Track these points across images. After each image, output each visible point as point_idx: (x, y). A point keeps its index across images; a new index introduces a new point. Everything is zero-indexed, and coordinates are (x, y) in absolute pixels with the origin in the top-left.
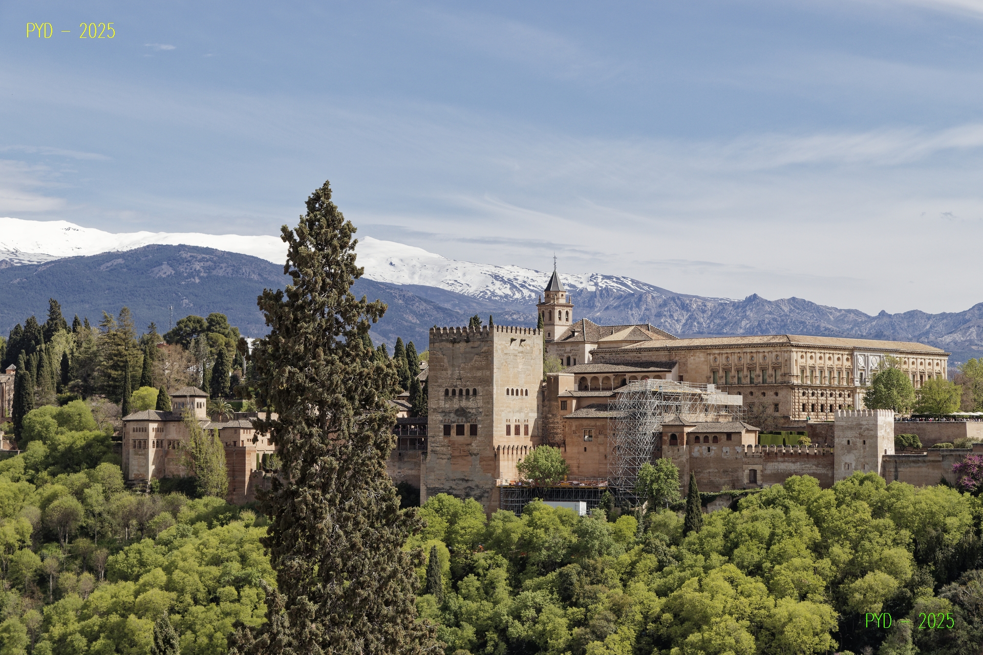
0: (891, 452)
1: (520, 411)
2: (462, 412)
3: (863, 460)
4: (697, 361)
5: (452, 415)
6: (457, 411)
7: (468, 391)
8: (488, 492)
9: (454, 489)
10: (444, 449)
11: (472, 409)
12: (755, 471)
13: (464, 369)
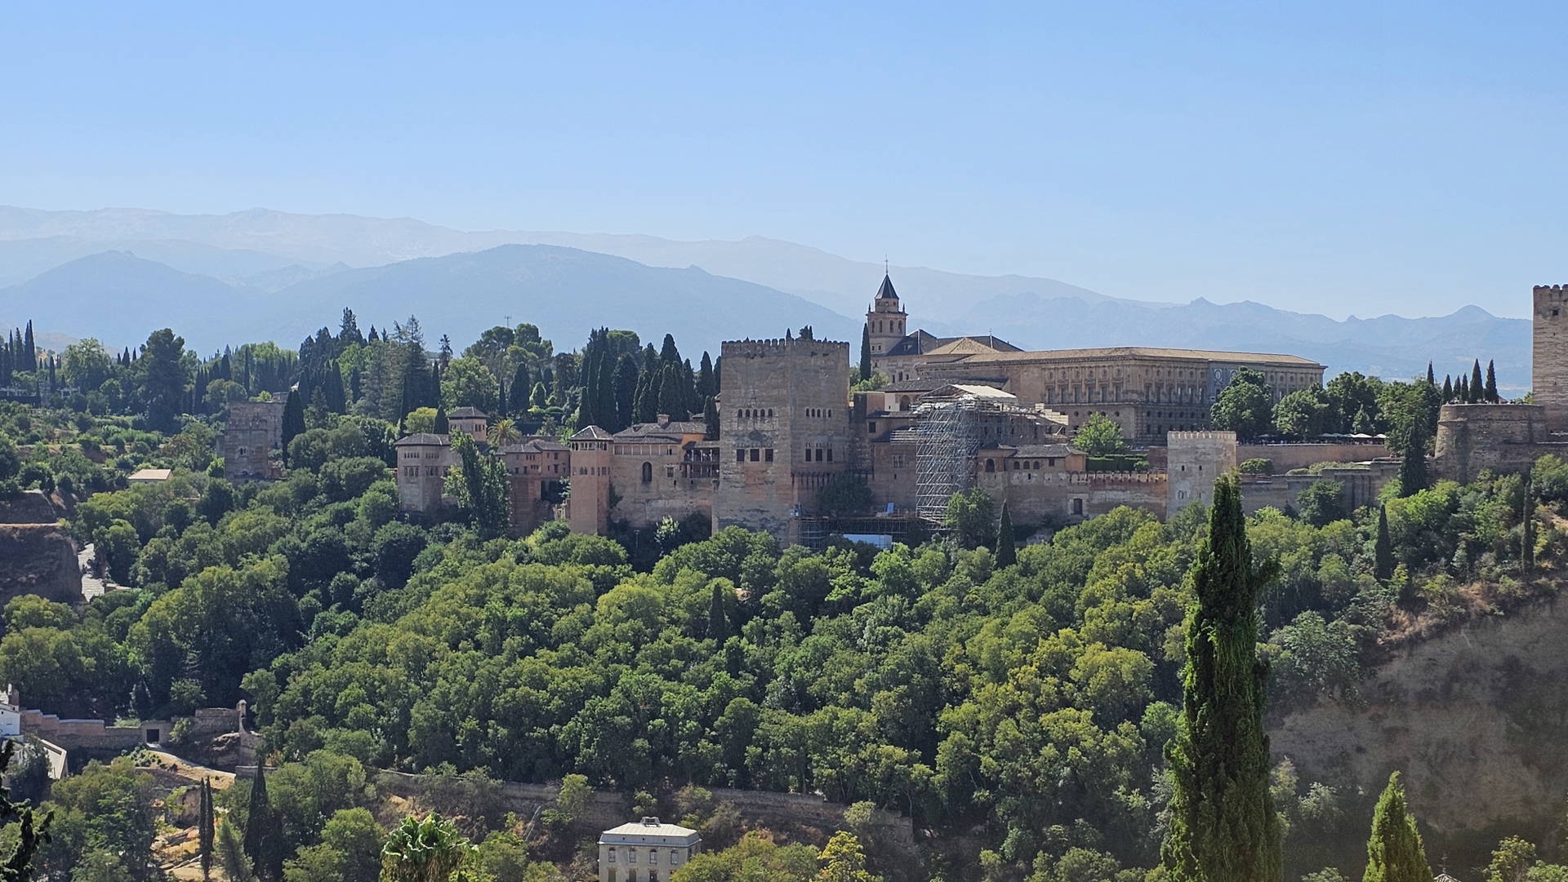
1: (823, 433)
2: (756, 435)
3: (1198, 488)
4: (1029, 377)
5: (746, 438)
6: (752, 433)
7: (763, 413)
8: (785, 524)
9: (748, 521)
10: (738, 477)
11: (768, 431)
12: (1080, 501)
13: (758, 387)
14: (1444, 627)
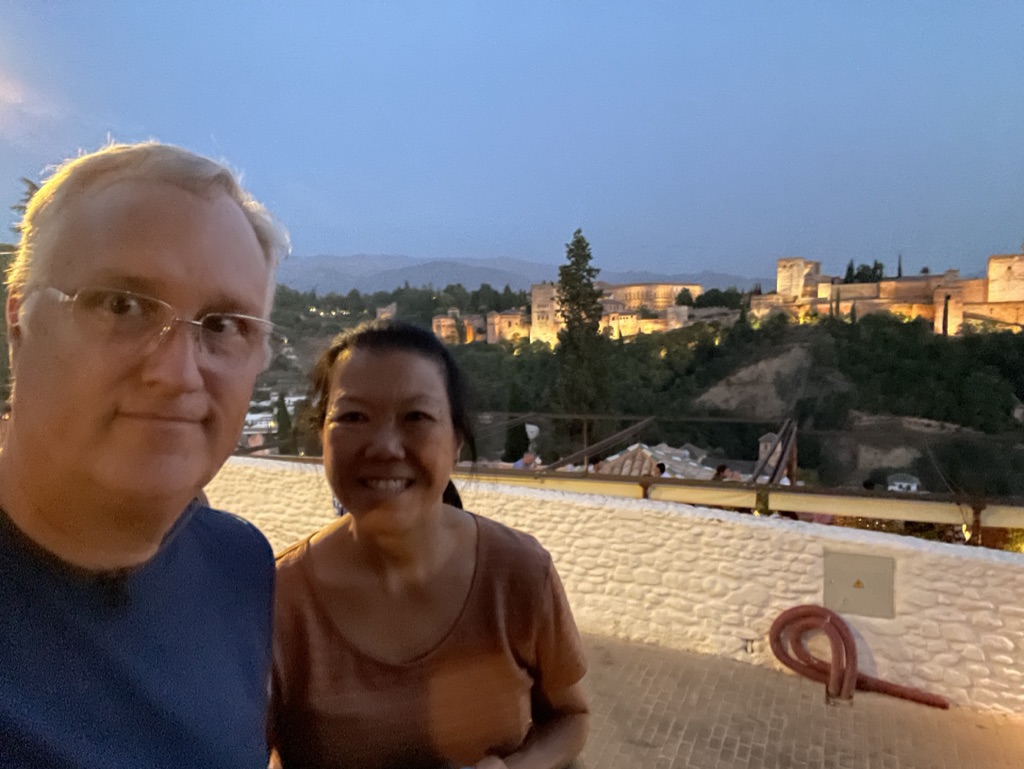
0: (686, 320)
2: (543, 312)
5: (540, 313)
7: (545, 305)
10: (538, 324)
11: (547, 311)
12: (640, 328)
13: (543, 298)
14: (757, 361)
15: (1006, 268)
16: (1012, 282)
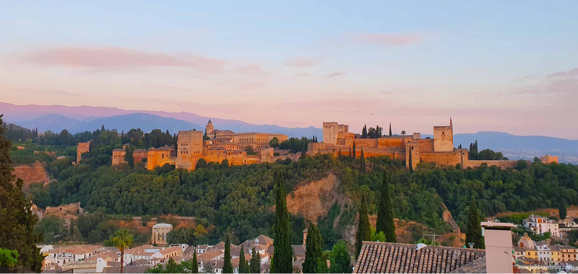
0: (273, 156)
1: (197, 148)
2: (185, 149)
3: (267, 158)
4: (236, 138)
5: (183, 149)
7: (186, 144)
8: (190, 165)
10: (181, 156)
11: (187, 148)
12: (245, 160)
13: (185, 139)
14: (309, 182)
15: (442, 133)
16: (445, 141)
